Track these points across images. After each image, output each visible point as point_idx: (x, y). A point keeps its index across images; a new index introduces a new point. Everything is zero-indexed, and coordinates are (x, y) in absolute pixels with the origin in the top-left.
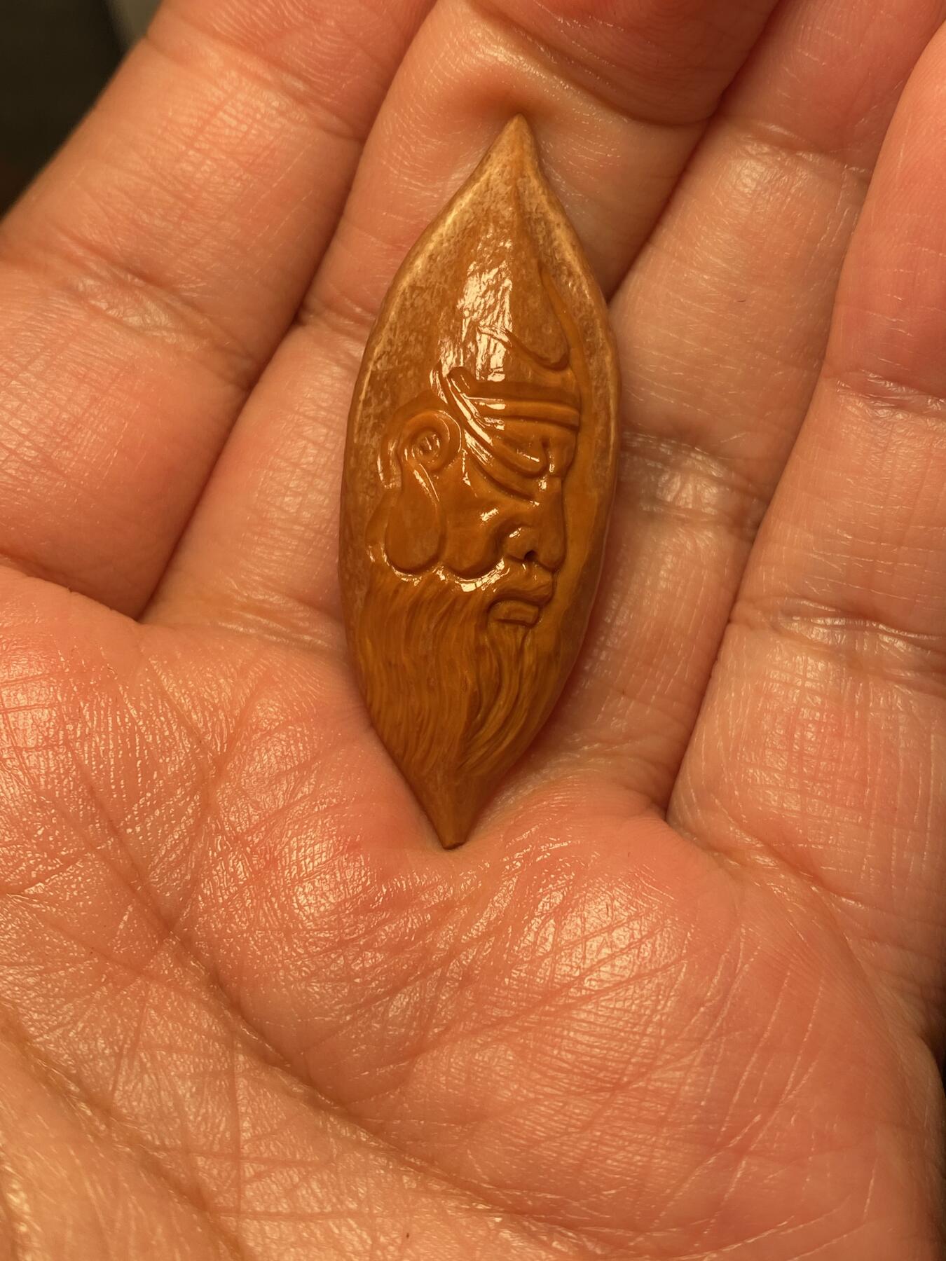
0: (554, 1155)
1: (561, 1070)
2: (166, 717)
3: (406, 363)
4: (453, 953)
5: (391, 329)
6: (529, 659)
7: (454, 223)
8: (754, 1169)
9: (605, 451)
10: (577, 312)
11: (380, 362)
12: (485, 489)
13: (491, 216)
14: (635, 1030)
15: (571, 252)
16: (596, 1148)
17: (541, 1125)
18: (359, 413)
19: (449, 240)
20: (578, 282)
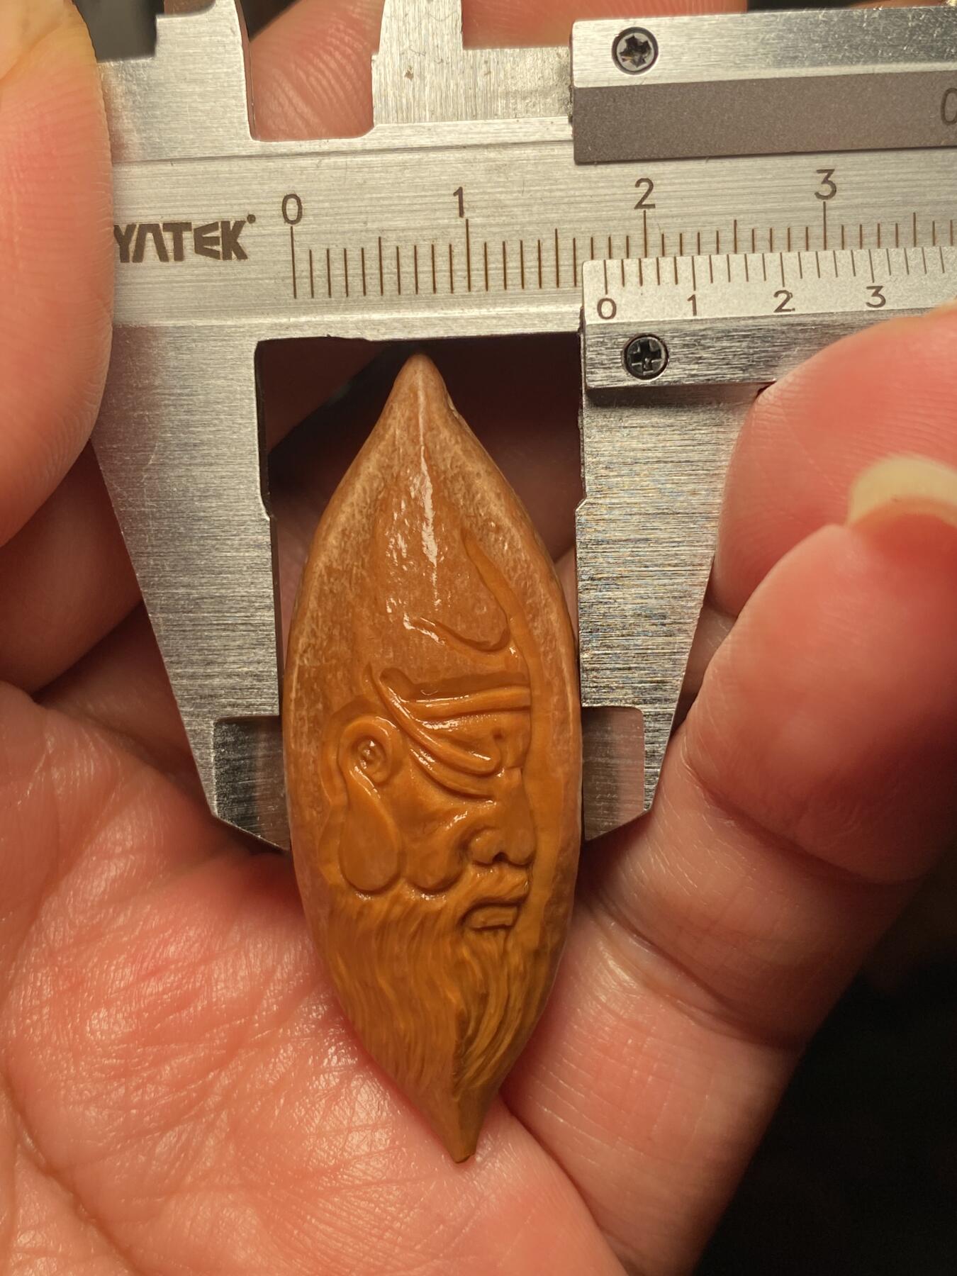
3: (334, 662)
5: (312, 617)
6: (514, 959)
7: (364, 490)
9: (564, 721)
10: (512, 574)
11: (306, 656)
12: (437, 799)
13: (400, 484)
15: (497, 503)
19: (361, 512)
20: (508, 536)
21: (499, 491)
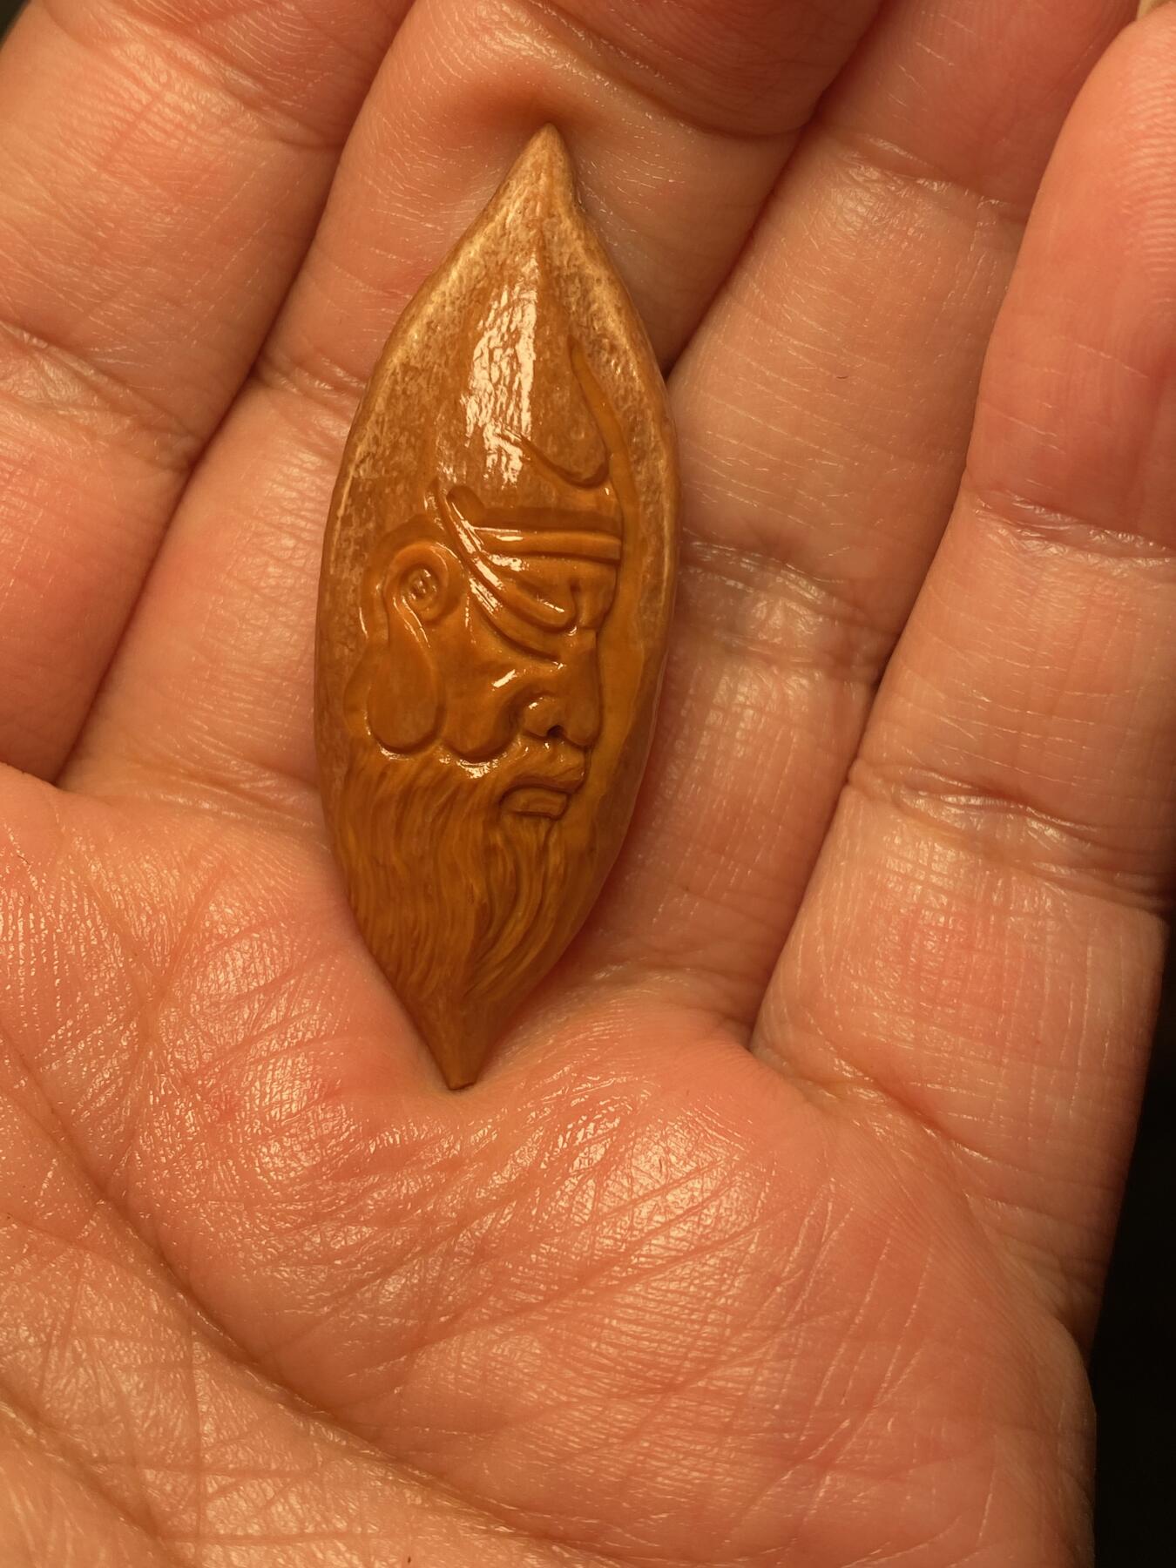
0: (591, 1471)
1: (601, 1367)
2: (94, 922)
3: (395, 474)
4: (462, 1223)
5: (377, 422)
6: (555, 858)
7: (461, 278)
8: (841, 1486)
9: (656, 589)
10: (621, 403)
11: (362, 466)
12: (493, 648)
13: (506, 273)
14: (694, 1317)
15: (615, 317)
16: (642, 1462)
17: (574, 1434)
18: (337, 534)
19: (453, 303)
20: (623, 360)
21: (620, 305)
